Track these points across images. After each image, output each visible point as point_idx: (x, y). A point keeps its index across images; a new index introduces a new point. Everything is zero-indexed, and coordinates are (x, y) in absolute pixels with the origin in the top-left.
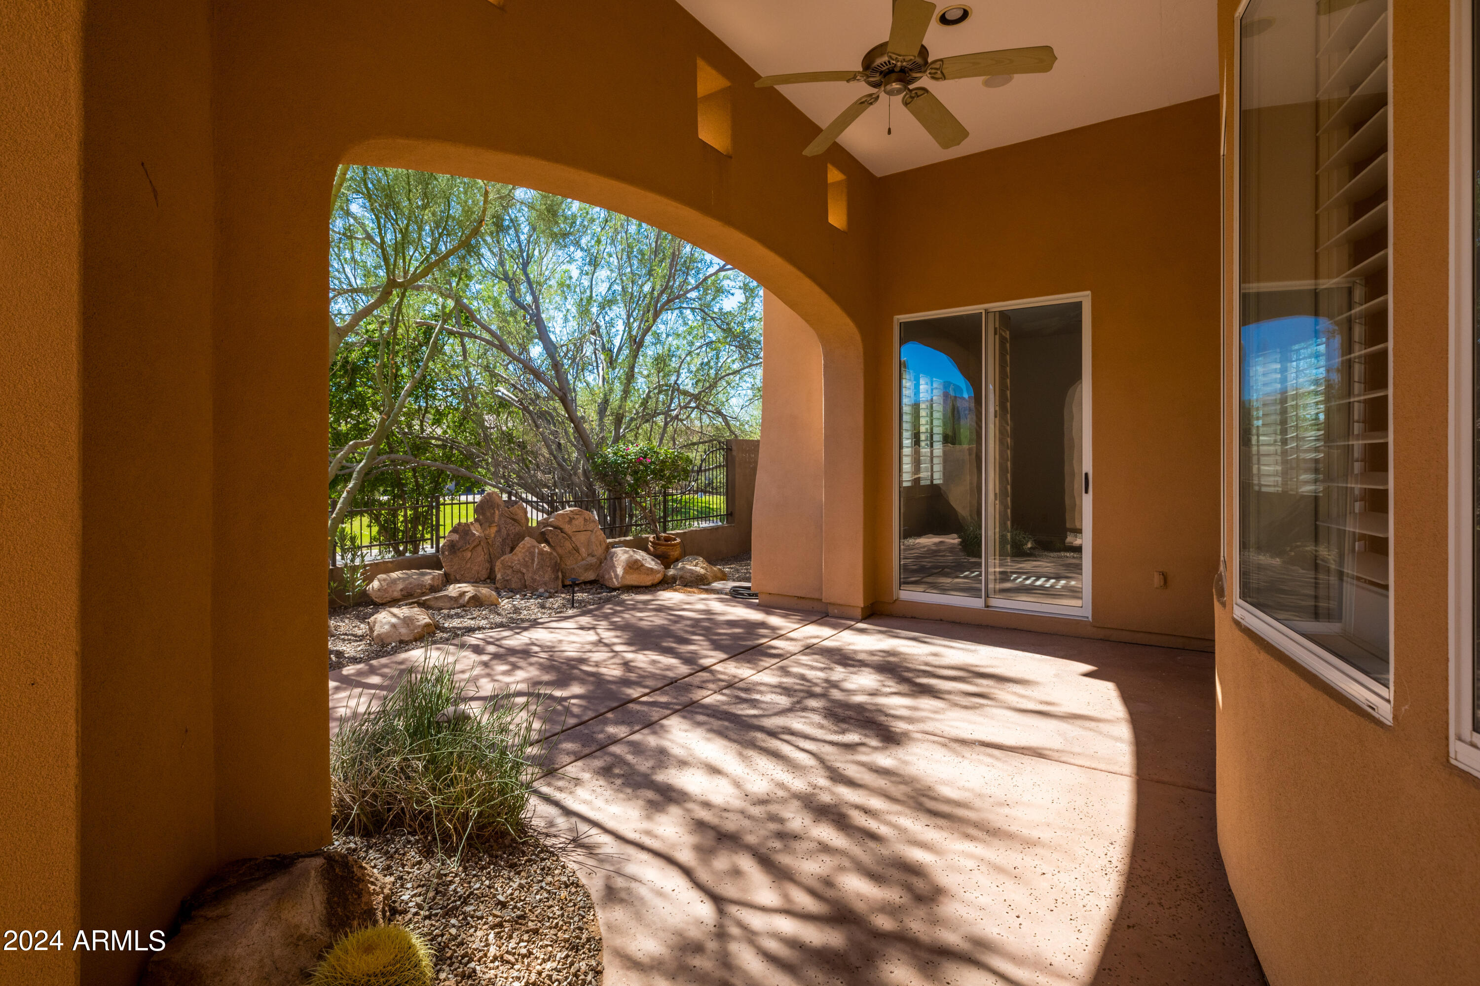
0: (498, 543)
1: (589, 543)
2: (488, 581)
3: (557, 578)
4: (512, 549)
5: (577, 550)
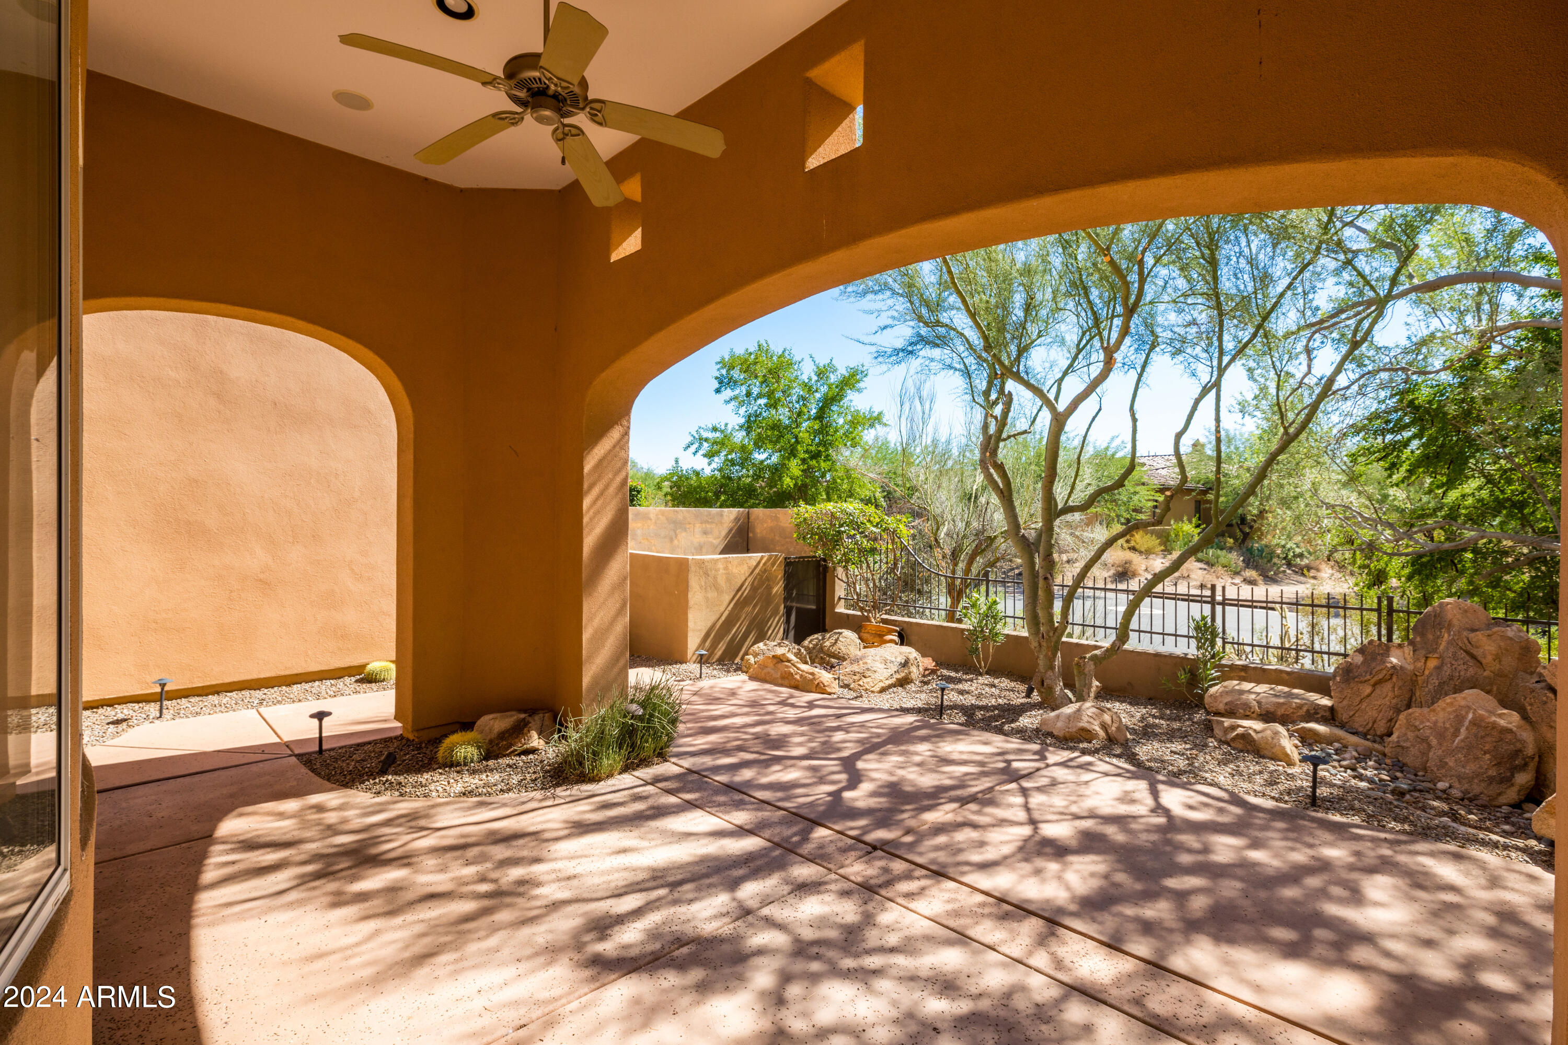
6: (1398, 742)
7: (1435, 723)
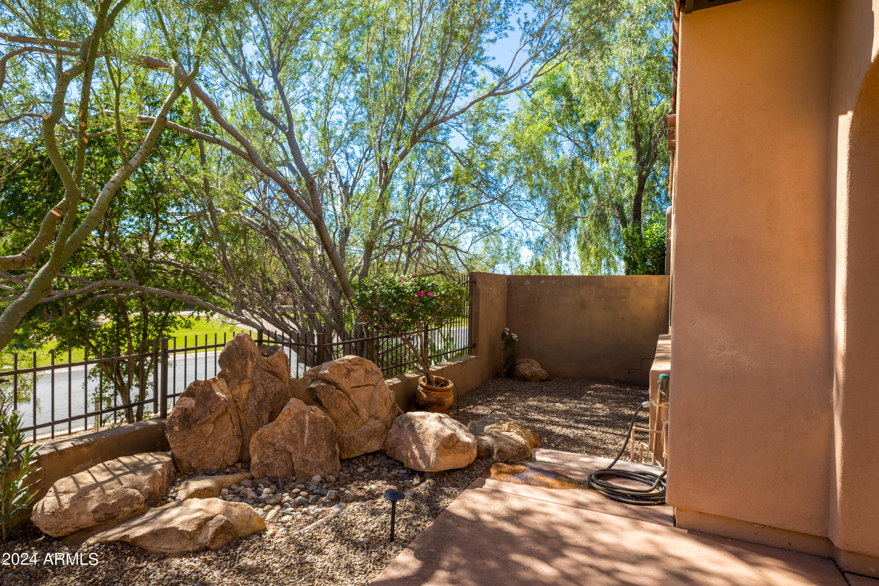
0: (252, 408)
1: (371, 400)
2: (239, 465)
3: (335, 453)
4: (273, 416)
5: (356, 411)
6: (261, 462)
7: (283, 433)
